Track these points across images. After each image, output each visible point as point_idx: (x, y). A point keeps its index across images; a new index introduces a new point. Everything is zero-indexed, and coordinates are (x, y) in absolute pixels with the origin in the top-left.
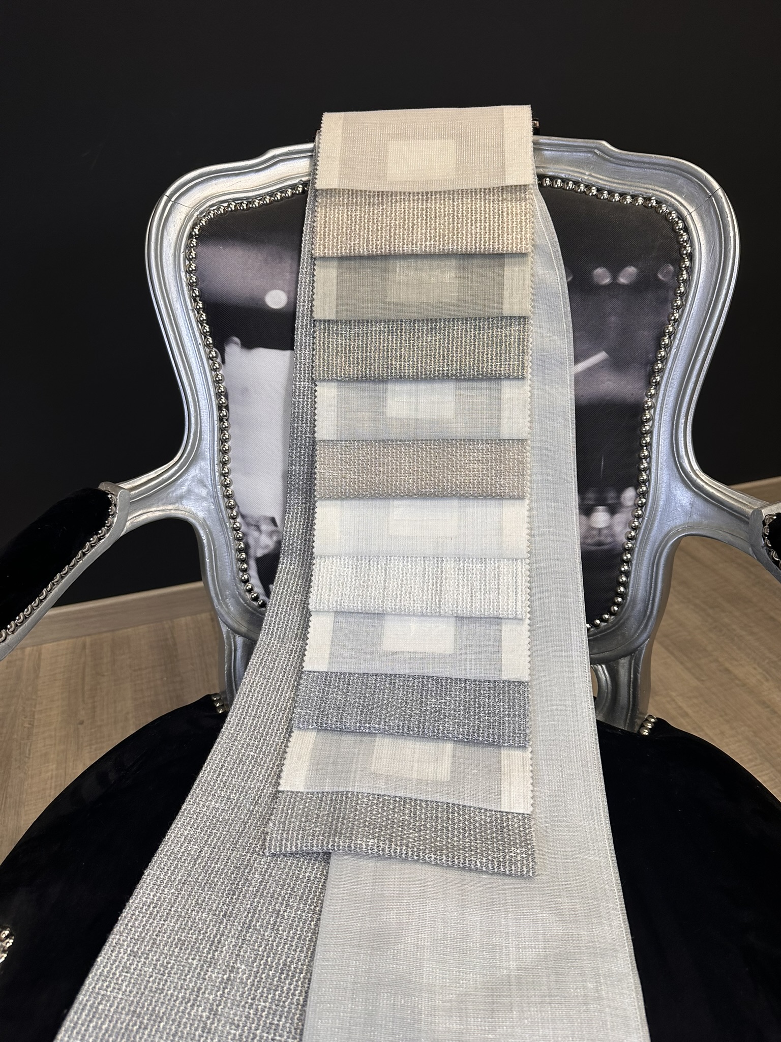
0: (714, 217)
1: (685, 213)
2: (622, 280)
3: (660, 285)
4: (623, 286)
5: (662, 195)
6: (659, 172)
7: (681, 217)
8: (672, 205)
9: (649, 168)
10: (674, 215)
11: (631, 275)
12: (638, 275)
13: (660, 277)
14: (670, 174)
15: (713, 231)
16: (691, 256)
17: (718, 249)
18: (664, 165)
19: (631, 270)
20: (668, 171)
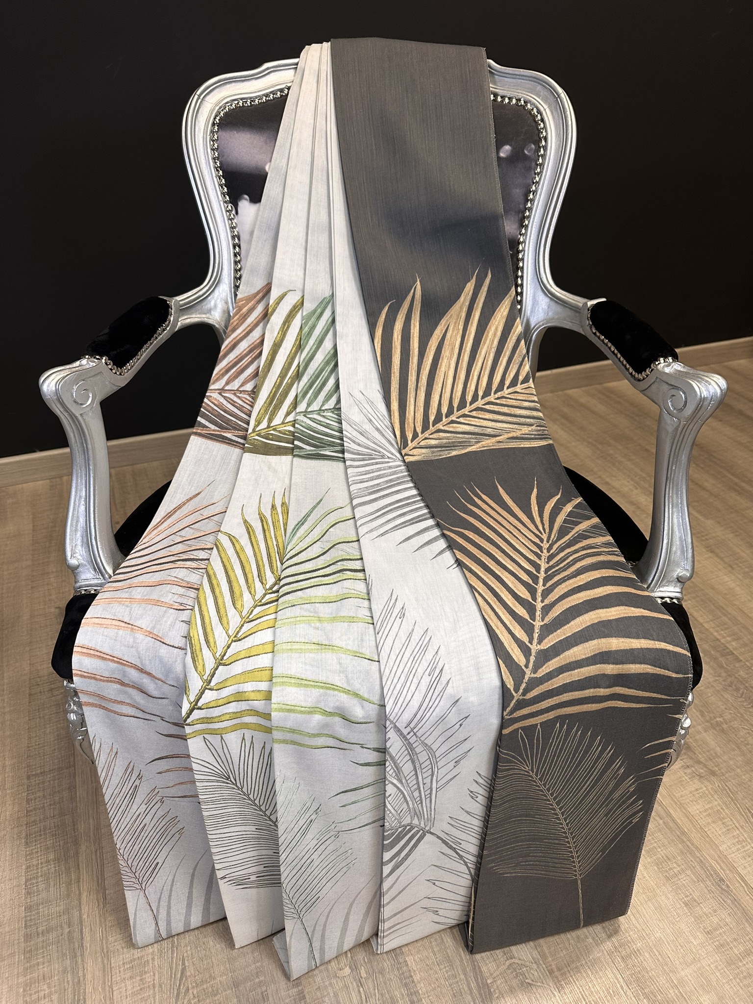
0: (559, 111)
1: (542, 109)
2: (502, 155)
3: (526, 158)
4: (503, 158)
5: (528, 97)
6: (525, 81)
7: (539, 112)
8: (534, 104)
9: (519, 79)
10: (535, 110)
11: (507, 151)
12: (512, 151)
13: (526, 152)
14: (532, 82)
15: (559, 122)
16: (546, 139)
17: (562, 134)
18: (528, 77)
19: (507, 148)
20: (530, 80)
